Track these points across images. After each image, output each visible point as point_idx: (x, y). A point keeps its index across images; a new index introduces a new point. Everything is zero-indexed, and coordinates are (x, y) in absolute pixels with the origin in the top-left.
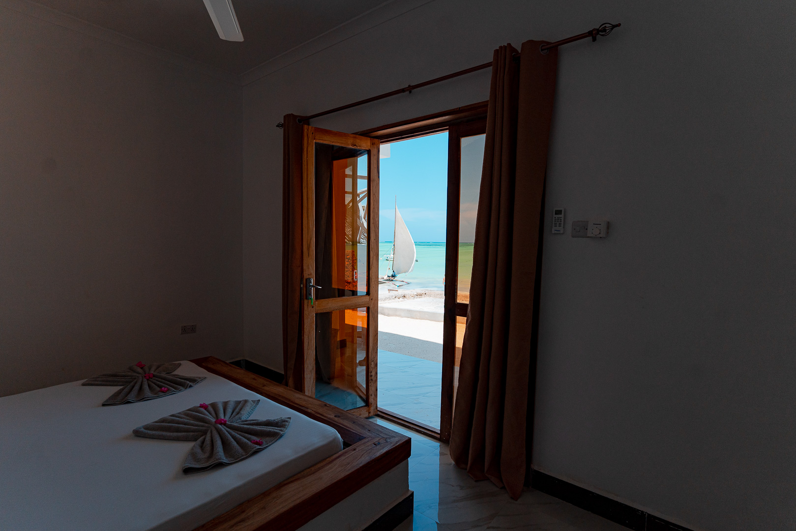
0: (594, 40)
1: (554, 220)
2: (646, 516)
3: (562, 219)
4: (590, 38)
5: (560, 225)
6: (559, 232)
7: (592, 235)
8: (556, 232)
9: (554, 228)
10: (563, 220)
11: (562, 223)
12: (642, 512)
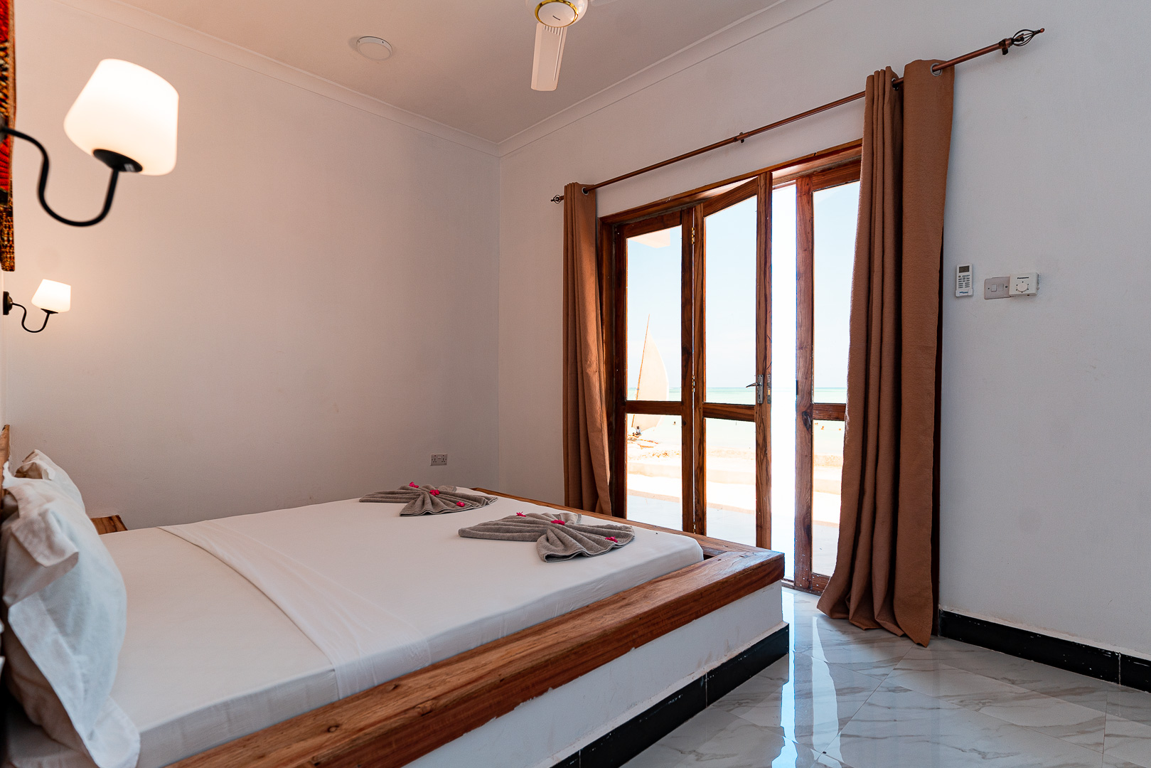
0: (1005, 52)
1: (958, 281)
2: (1119, 658)
3: (970, 277)
4: (1000, 51)
5: (967, 285)
6: (966, 294)
7: (1017, 293)
8: (962, 294)
9: (959, 290)
10: (971, 279)
11: (970, 282)
12: (1113, 653)
